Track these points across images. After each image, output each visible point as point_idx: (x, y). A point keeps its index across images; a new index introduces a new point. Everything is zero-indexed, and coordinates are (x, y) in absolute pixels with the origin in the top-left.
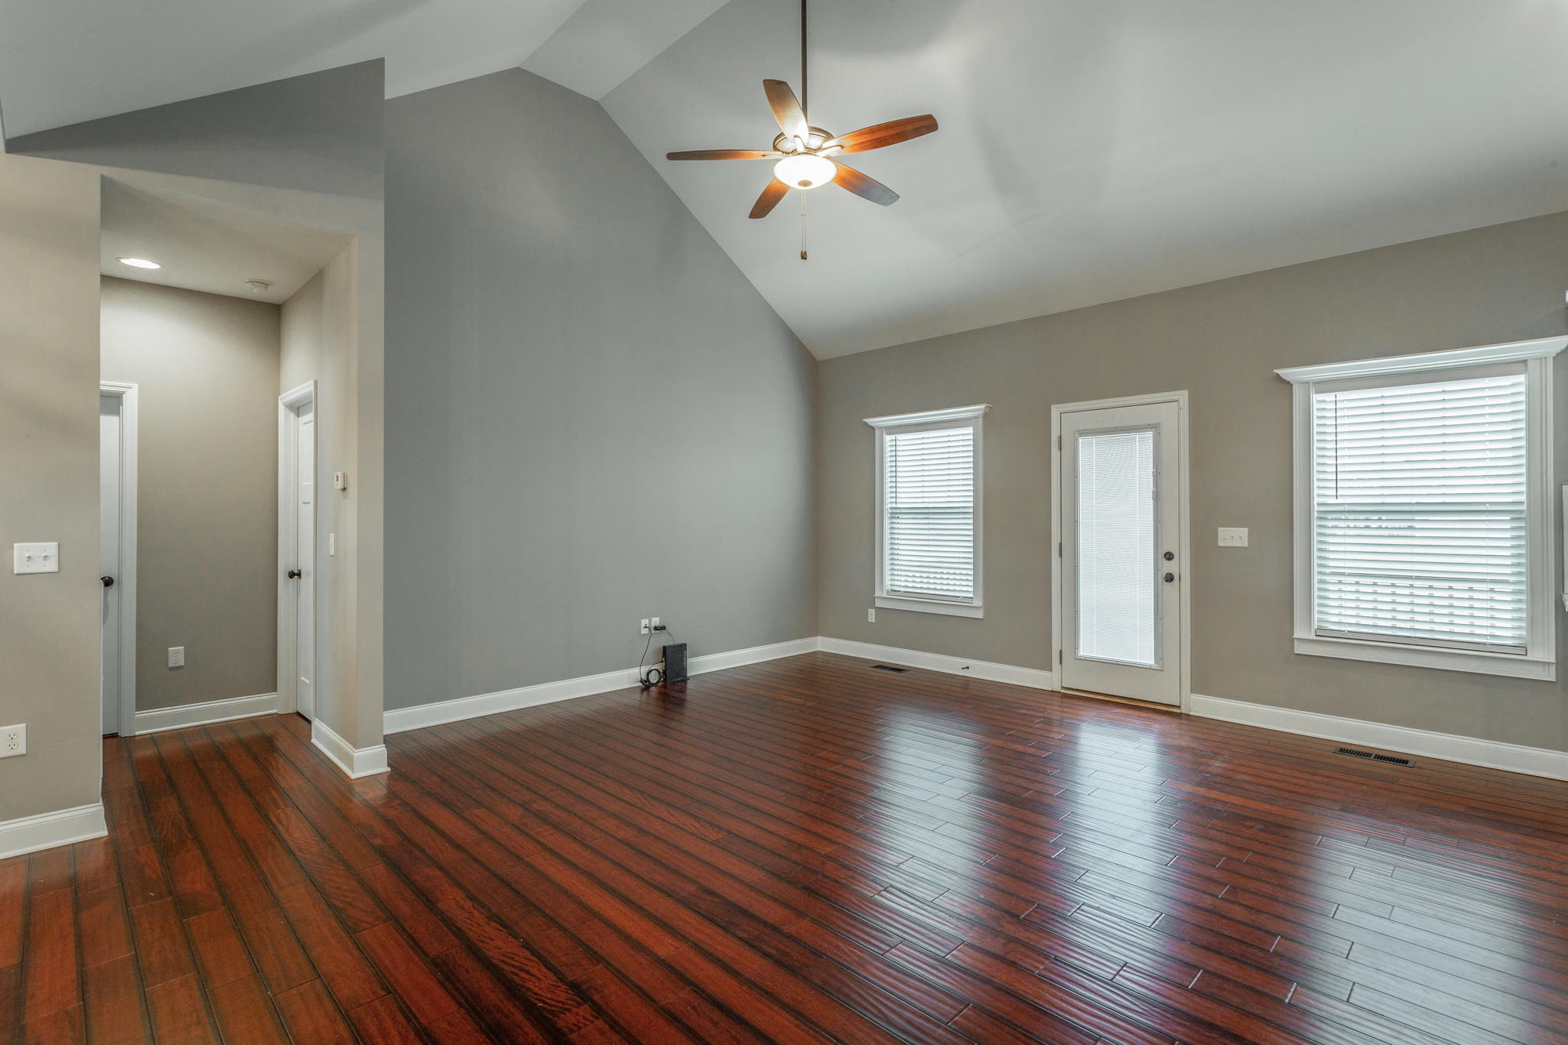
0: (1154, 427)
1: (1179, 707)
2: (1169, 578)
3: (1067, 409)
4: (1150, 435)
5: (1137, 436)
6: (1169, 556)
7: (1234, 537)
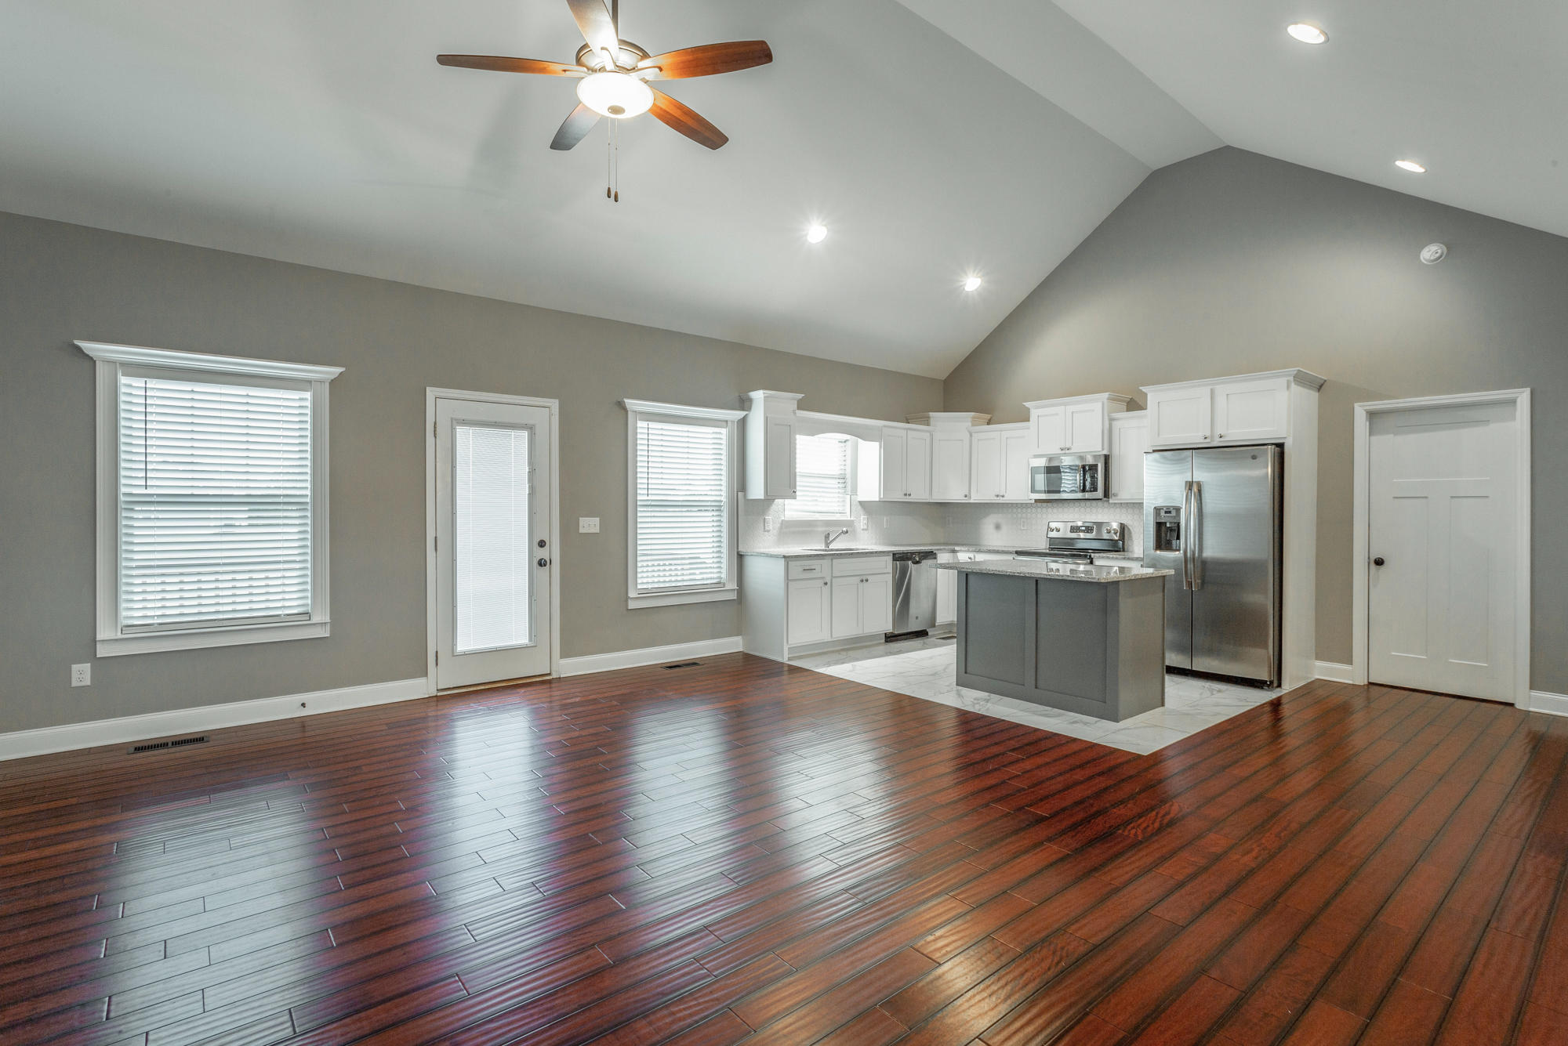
0: (530, 428)
1: (550, 674)
2: (542, 563)
3: (442, 395)
4: (525, 434)
5: (513, 433)
6: (542, 544)
7: (590, 525)
